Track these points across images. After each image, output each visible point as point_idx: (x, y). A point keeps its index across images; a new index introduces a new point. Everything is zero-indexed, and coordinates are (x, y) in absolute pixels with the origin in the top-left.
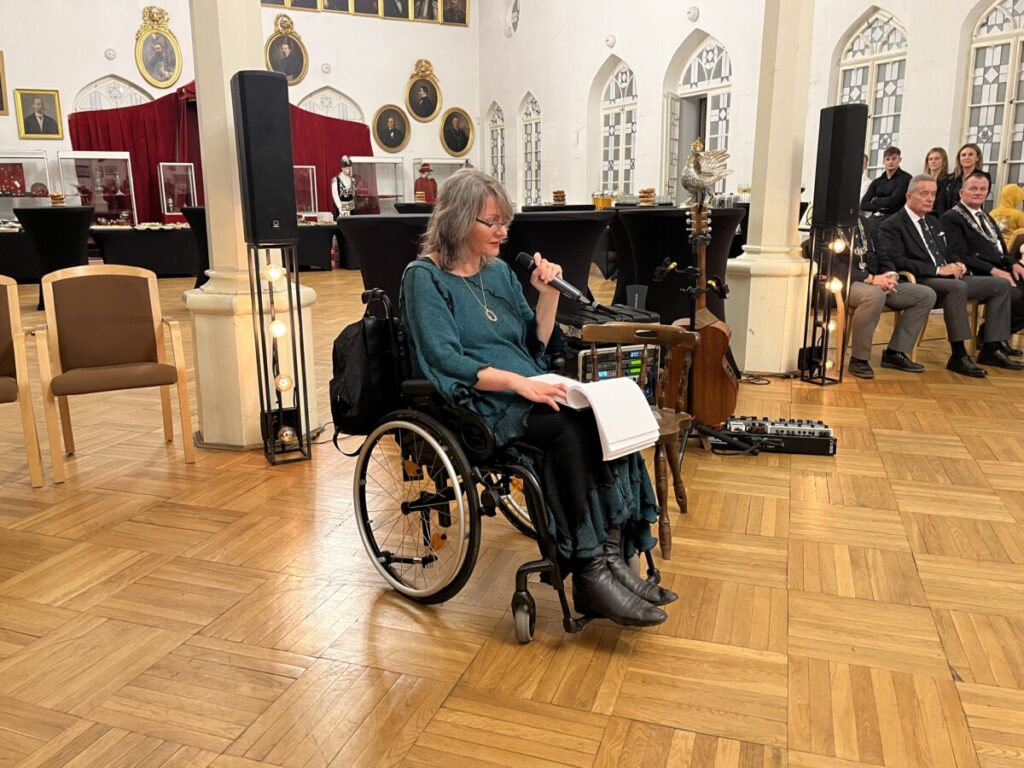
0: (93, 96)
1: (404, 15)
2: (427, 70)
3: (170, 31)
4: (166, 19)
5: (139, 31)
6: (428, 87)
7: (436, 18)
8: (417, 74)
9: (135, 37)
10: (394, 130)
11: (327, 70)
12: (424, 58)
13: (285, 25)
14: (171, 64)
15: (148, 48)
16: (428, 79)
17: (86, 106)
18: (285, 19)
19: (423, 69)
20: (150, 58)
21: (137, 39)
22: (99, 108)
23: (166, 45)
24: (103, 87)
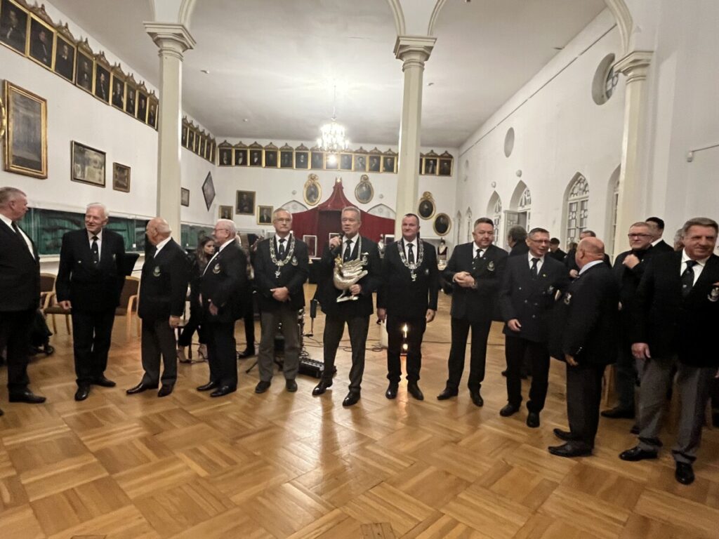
4: (317, 178)
7: (436, 173)
11: (382, 197)
12: (428, 191)
20: (309, 194)
24: (290, 205)
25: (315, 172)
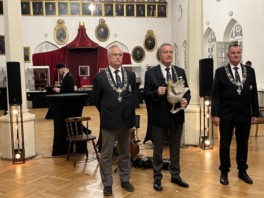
0: (40, 48)
1: (144, 15)
2: (152, 33)
3: (65, 27)
4: (64, 23)
5: (55, 27)
6: (152, 39)
7: (155, 15)
8: (148, 35)
9: (54, 29)
10: (139, 55)
11: (116, 36)
12: (150, 30)
13: (102, 22)
14: (65, 37)
15: (58, 32)
16: (152, 36)
17: (38, 52)
18: (102, 20)
19: (150, 33)
20: (58, 35)
21: (55, 30)
22: (42, 52)
23: (64, 31)
24: (44, 45)
25: (62, 18)
